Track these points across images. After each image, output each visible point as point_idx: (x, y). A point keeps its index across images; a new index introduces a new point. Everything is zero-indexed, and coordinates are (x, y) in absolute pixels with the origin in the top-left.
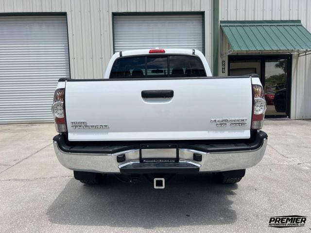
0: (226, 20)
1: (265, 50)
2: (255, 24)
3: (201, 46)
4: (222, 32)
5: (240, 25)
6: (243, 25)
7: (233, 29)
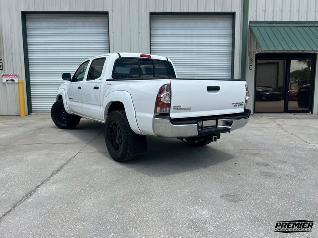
0: (255, 20)
1: (291, 50)
2: (283, 25)
3: (231, 44)
4: (251, 31)
5: (268, 25)
6: (272, 25)
7: (261, 29)
